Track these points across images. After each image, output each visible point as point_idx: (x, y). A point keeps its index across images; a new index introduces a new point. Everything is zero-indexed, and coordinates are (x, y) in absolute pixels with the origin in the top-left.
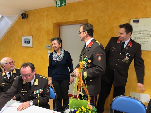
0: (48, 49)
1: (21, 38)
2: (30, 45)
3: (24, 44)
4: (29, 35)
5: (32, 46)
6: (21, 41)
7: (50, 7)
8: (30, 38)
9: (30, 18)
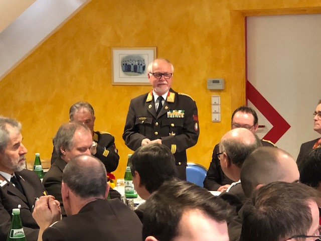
0: (212, 90)
1: (112, 53)
8: (147, 56)
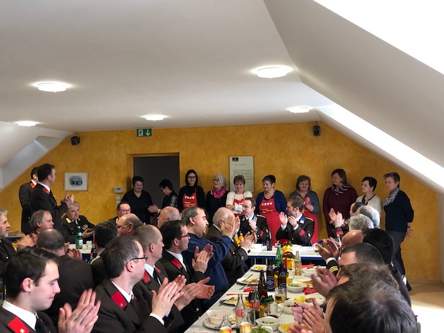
0: (117, 193)
1: (64, 175)
2: (83, 187)
3: (70, 185)
4: (82, 171)
5: (85, 188)
6: (64, 180)
7: (122, 131)
8: (84, 176)
9: (84, 144)
